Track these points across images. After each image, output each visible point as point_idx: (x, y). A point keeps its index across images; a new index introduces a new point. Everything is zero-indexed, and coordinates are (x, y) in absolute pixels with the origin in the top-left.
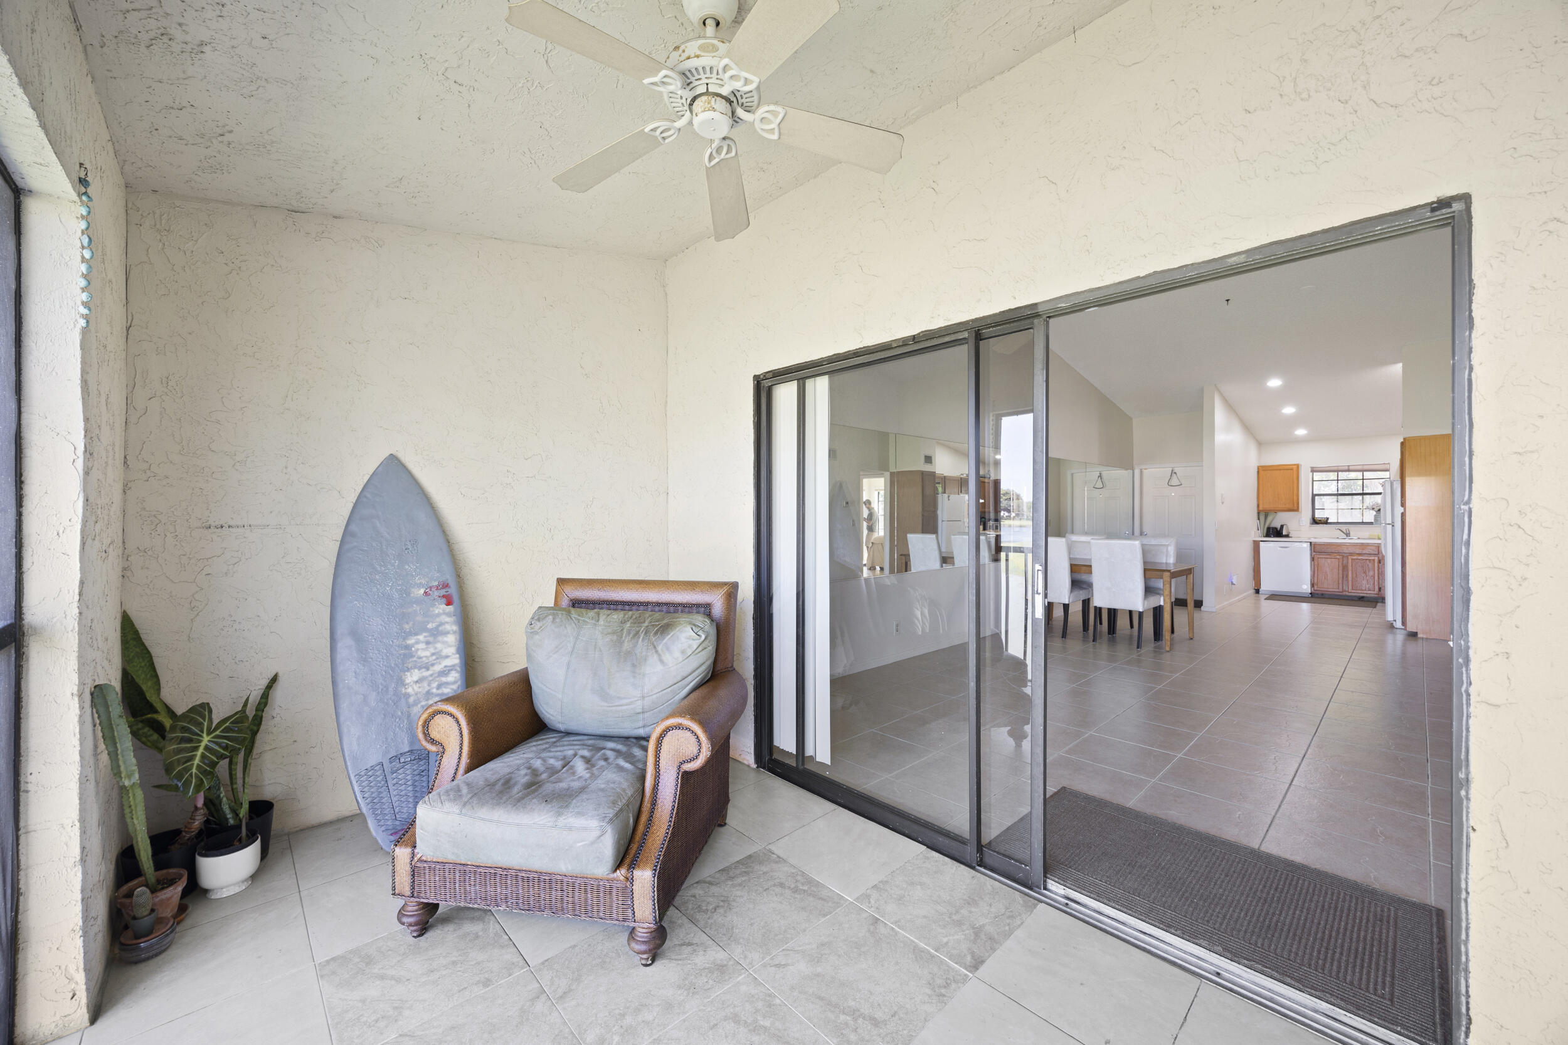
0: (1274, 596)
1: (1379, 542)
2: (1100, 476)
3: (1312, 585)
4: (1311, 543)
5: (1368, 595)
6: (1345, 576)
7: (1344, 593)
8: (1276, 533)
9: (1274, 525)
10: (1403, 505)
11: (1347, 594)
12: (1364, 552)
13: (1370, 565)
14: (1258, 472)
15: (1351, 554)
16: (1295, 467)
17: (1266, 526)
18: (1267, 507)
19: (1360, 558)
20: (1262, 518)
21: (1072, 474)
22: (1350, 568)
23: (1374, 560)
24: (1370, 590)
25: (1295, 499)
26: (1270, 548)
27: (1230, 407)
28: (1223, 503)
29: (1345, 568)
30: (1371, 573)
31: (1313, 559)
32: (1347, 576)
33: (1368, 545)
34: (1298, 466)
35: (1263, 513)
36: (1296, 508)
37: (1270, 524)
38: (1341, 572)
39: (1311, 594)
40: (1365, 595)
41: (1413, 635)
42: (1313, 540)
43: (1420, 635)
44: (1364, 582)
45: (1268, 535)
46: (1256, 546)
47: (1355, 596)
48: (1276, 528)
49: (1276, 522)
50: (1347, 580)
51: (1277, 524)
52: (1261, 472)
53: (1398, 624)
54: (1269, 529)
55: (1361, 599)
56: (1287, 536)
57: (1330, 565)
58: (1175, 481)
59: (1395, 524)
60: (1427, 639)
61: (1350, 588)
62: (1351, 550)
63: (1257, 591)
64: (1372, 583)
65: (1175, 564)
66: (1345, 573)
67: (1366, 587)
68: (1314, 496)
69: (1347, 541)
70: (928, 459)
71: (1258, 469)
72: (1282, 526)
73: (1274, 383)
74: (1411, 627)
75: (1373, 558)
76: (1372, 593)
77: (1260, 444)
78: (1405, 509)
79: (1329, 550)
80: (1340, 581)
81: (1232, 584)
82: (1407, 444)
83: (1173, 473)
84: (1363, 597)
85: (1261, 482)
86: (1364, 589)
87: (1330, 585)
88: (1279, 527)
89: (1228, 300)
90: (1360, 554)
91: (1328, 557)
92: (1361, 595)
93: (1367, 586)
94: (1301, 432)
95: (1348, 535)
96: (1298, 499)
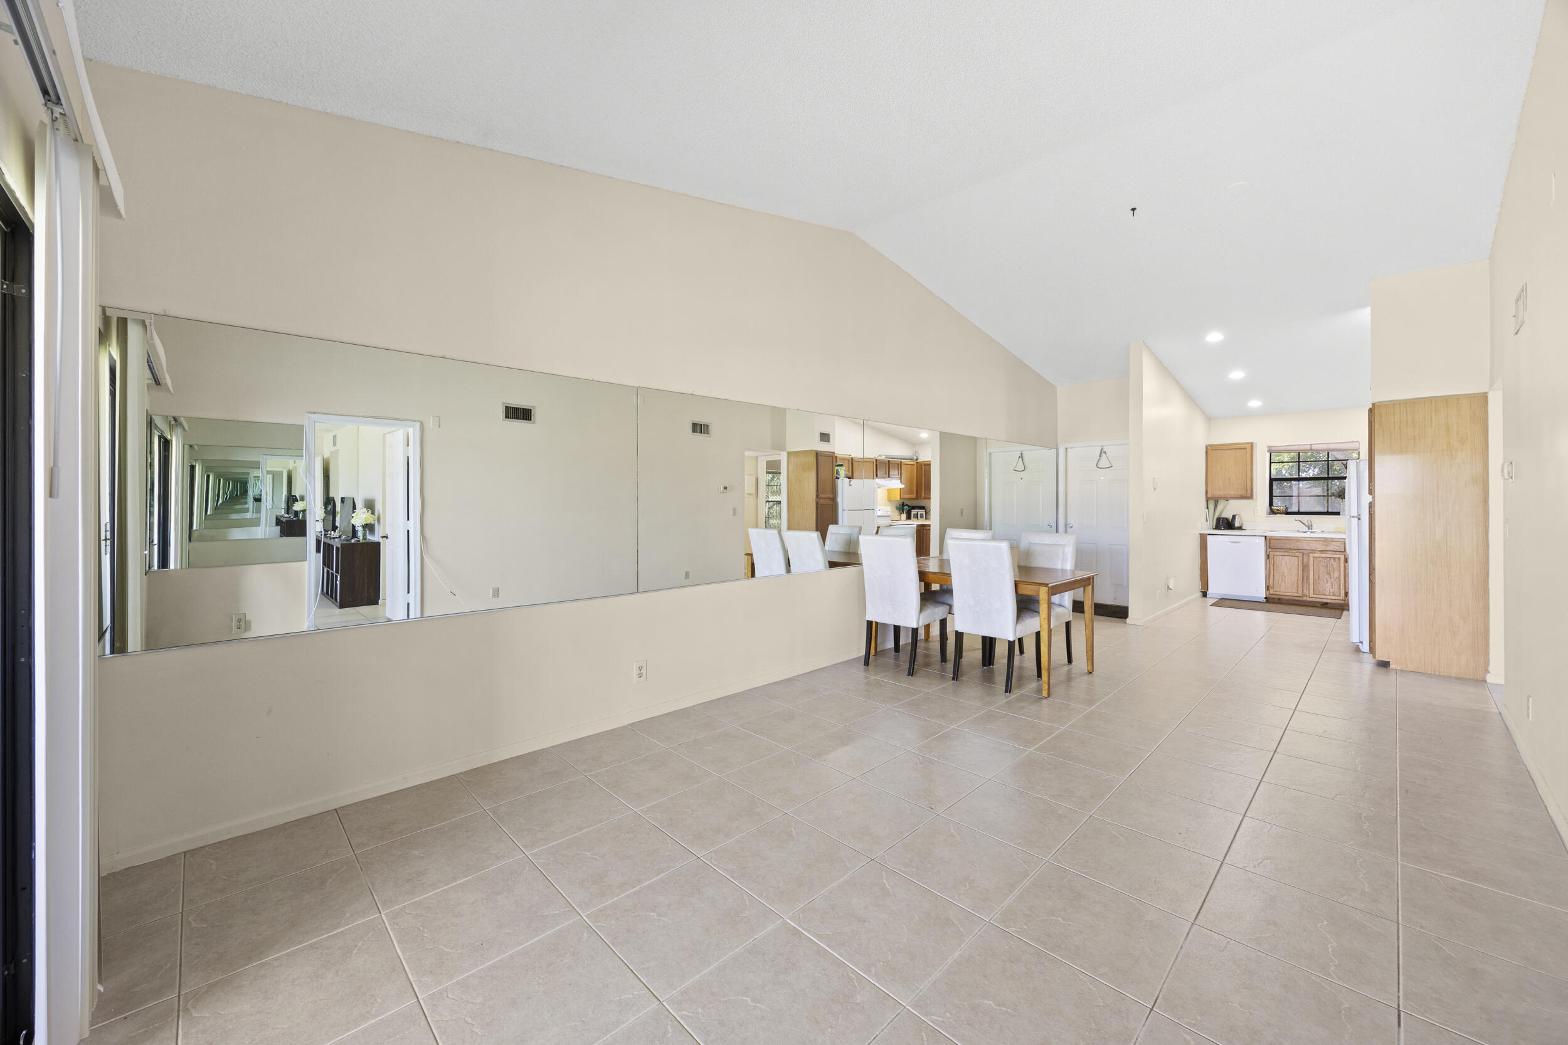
0: (1224, 602)
1: (1343, 536)
2: (1021, 457)
3: (1268, 588)
4: (1266, 537)
5: (1332, 601)
6: (1305, 578)
7: (1304, 599)
8: (1226, 524)
9: (1224, 516)
10: (1371, 492)
11: (1308, 599)
12: (1328, 548)
13: (1335, 564)
14: (1207, 452)
15: (1313, 551)
16: (1248, 446)
17: (1216, 516)
18: (1218, 493)
19: (1323, 555)
20: (1211, 506)
21: (991, 454)
22: (1311, 568)
23: (1339, 558)
24: (1334, 595)
25: (1249, 483)
26: (1220, 542)
27: (1165, 370)
28: (1155, 489)
29: (1305, 567)
30: (1336, 574)
31: (1268, 557)
32: (1308, 578)
33: (1333, 540)
34: (1252, 444)
35: (1213, 500)
36: (1249, 495)
37: (1221, 513)
38: (1300, 572)
39: (1266, 598)
40: (1329, 601)
41: (1385, 665)
42: (1268, 534)
43: (1392, 666)
44: (1328, 585)
45: (1217, 527)
46: (1203, 539)
47: (1318, 602)
48: (1227, 519)
49: (1228, 510)
50: (1308, 582)
51: (1228, 515)
52: (1209, 450)
53: (1365, 647)
54: (1218, 519)
55: (1324, 605)
56: (1240, 528)
57: (1288, 565)
58: (1104, 463)
59: (1362, 517)
60: (1402, 671)
61: (1311, 591)
62: (1313, 546)
63: (1205, 594)
64: (1337, 587)
65: (1073, 572)
66: (1306, 574)
67: (1329, 592)
68: (1272, 480)
69: (1308, 535)
70: (825, 437)
71: (1207, 448)
72: (1234, 517)
73: (1215, 337)
74: (1381, 656)
75: (1338, 556)
76: (1338, 599)
77: (1209, 419)
78: (1374, 498)
79: (1288, 546)
80: (1300, 583)
81: (1169, 588)
82: (1376, 412)
83: (1102, 452)
84: (1326, 603)
85: (1209, 464)
86: (1328, 593)
87: (1287, 587)
88: (1230, 517)
89: (1133, 210)
90: (1322, 551)
91: (1286, 554)
92: (1325, 601)
93: (1332, 590)
94: (1255, 404)
95: (1310, 527)
96: (1252, 484)
